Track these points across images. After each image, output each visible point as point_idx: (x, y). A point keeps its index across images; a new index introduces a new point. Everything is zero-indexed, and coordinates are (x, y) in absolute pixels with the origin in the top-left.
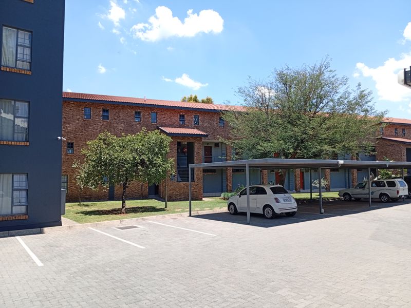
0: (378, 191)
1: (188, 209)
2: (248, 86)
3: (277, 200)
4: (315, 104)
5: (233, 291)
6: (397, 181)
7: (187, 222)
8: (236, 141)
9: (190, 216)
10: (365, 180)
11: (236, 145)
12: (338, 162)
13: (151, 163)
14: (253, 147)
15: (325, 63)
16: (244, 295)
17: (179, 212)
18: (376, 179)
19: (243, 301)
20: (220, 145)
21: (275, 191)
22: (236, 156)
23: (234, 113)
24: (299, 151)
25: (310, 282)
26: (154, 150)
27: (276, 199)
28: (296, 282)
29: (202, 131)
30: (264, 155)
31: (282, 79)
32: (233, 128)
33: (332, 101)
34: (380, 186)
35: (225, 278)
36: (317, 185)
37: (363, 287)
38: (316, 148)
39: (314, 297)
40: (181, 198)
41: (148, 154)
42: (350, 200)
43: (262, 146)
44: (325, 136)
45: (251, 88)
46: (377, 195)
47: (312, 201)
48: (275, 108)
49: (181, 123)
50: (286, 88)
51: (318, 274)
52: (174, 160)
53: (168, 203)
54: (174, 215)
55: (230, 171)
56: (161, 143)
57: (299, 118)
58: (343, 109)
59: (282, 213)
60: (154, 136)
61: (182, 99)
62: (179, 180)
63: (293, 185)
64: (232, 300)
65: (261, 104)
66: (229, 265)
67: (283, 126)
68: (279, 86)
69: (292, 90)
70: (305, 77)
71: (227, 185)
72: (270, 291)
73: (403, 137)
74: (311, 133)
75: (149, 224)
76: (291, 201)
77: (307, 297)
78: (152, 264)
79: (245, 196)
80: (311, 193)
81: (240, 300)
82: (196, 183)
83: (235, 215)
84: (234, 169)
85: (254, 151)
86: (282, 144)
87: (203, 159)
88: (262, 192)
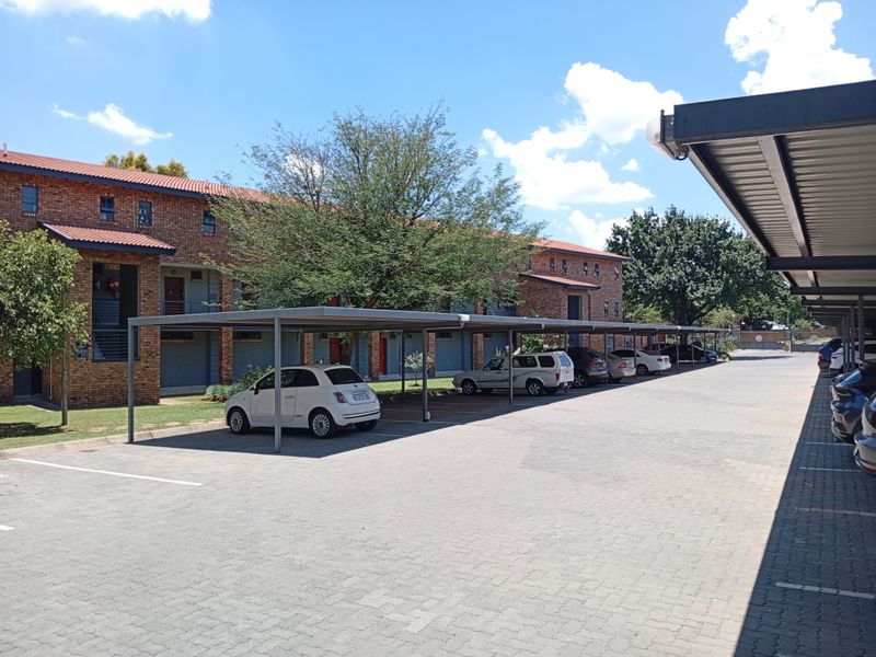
0: (524, 374)
1: (126, 427)
2: (274, 144)
3: (340, 397)
4: (415, 198)
5: (259, 612)
6: (557, 355)
7: (123, 457)
8: (245, 268)
9: (131, 441)
10: (498, 354)
11: (247, 277)
12: (460, 318)
13: (23, 312)
14: (287, 282)
15: (437, 116)
16: (285, 620)
17: (101, 434)
18: (517, 353)
19: (287, 634)
20: (204, 276)
21: (336, 377)
22: (245, 302)
23: (240, 203)
24: (383, 295)
25: (428, 567)
26: (31, 280)
27: (339, 395)
28: (397, 572)
29: (160, 239)
30: (310, 300)
31: (350, 139)
32: (237, 239)
33: (447, 195)
34: (527, 366)
35: (235, 584)
36: (412, 366)
37: (531, 567)
38: (417, 289)
39: (441, 601)
40: (102, 402)
41: (14, 289)
42: (474, 393)
43: (307, 282)
44: (433, 266)
45: (282, 151)
46: (521, 383)
47: (404, 398)
48: (333, 201)
49: (105, 217)
50: (357, 158)
51: (440, 549)
52: (87, 309)
53: (70, 413)
54: (87, 443)
55: (227, 337)
56: (52, 263)
57: (384, 226)
58: (467, 213)
59: (350, 425)
60: (30, 245)
61: (106, 161)
62: (98, 355)
63: (364, 364)
64: (259, 636)
65: (305, 188)
66: (242, 552)
67: (352, 240)
68: (343, 153)
69: (370, 164)
70: (397, 141)
71: (221, 367)
72: (344, 600)
73: (562, 276)
74: (408, 257)
75: (21, 468)
76: (368, 397)
77: (426, 604)
78: (35, 568)
79: (271, 392)
80: (403, 380)
81: (279, 632)
82: (143, 364)
83: (244, 434)
84: (238, 333)
85: (287, 291)
86: (349, 279)
87: (160, 306)
88: (309, 380)
